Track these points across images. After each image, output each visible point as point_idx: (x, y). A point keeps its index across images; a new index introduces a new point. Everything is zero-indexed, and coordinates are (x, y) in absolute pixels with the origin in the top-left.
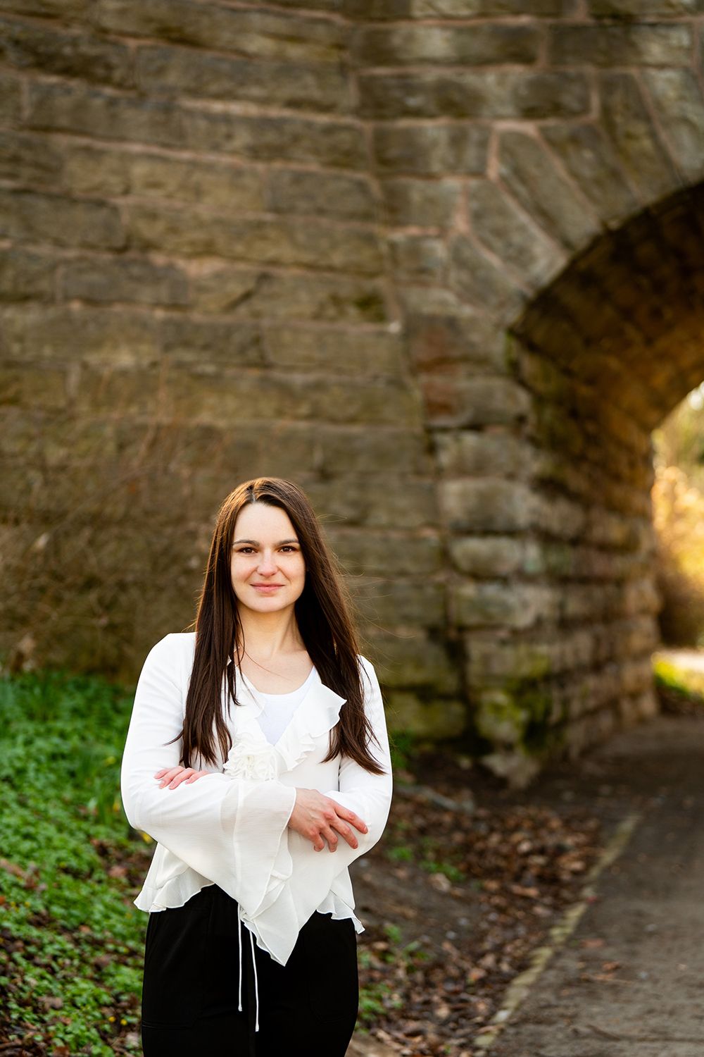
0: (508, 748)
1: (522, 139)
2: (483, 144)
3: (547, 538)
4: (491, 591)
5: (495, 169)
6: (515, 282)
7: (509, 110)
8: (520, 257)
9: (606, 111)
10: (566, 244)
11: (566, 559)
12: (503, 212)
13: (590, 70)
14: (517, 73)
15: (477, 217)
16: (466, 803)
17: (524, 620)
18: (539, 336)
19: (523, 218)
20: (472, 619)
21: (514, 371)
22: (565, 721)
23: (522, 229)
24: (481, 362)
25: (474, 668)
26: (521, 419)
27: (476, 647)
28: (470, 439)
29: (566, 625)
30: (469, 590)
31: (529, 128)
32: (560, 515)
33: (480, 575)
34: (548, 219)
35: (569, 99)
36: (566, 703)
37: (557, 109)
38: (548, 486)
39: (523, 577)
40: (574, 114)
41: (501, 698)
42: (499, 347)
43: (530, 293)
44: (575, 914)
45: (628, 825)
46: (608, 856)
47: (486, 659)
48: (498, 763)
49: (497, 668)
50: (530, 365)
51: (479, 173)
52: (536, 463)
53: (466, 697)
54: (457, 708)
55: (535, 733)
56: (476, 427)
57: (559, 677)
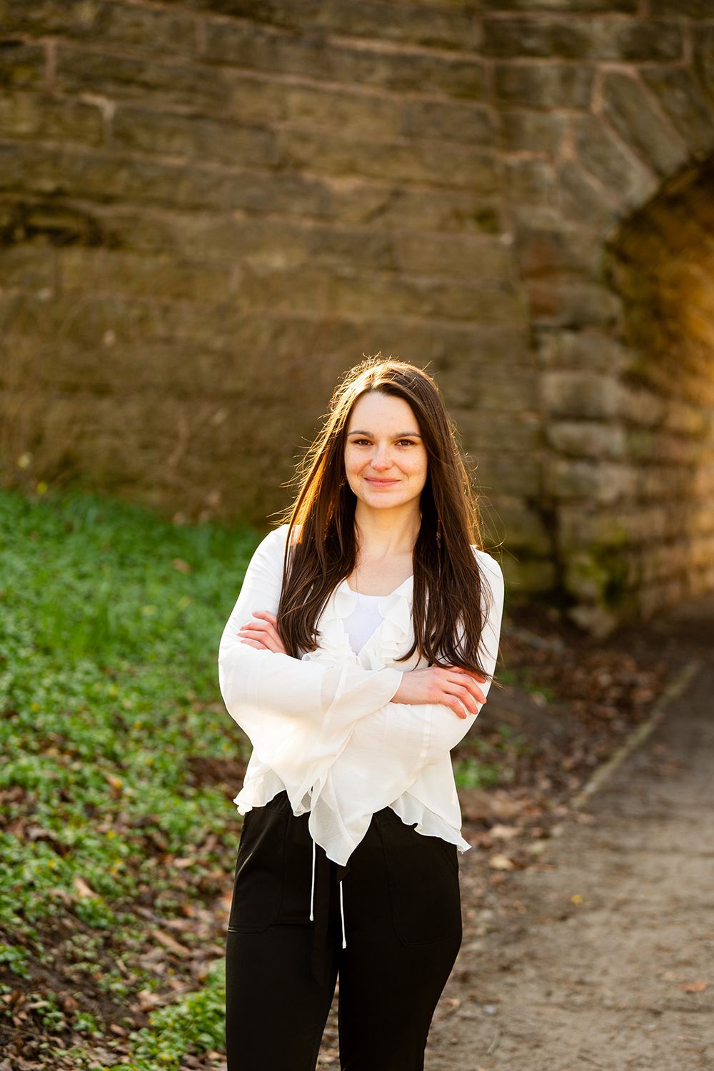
0: (590, 603)
1: (623, 78)
2: (589, 83)
3: (631, 425)
4: (582, 469)
5: (599, 104)
6: (612, 202)
7: (612, 53)
8: (617, 181)
9: (698, 57)
10: (658, 172)
11: (644, 443)
12: (605, 142)
13: (684, 21)
14: (621, 21)
15: (582, 145)
16: (556, 645)
17: (608, 494)
18: (631, 248)
19: (621, 148)
20: (564, 492)
21: (608, 280)
22: (639, 586)
23: (621, 157)
24: (579, 271)
25: (565, 535)
26: (612, 322)
27: (567, 517)
28: (569, 339)
29: (644, 501)
30: (562, 468)
31: (630, 70)
32: (643, 406)
33: (574, 454)
34: (643, 149)
35: (665, 46)
36: (641, 570)
37: (654, 54)
38: (634, 380)
39: (611, 458)
40: (668, 59)
41: (585, 560)
42: (596, 259)
43: (625, 213)
44: (645, 730)
45: (691, 670)
46: (674, 690)
47: (575, 528)
48: (582, 616)
49: (585, 534)
50: (622, 274)
51: (584, 107)
52: (623, 360)
53: (557, 559)
54: (548, 569)
55: (614, 592)
56: (574, 327)
57: (635, 547)
